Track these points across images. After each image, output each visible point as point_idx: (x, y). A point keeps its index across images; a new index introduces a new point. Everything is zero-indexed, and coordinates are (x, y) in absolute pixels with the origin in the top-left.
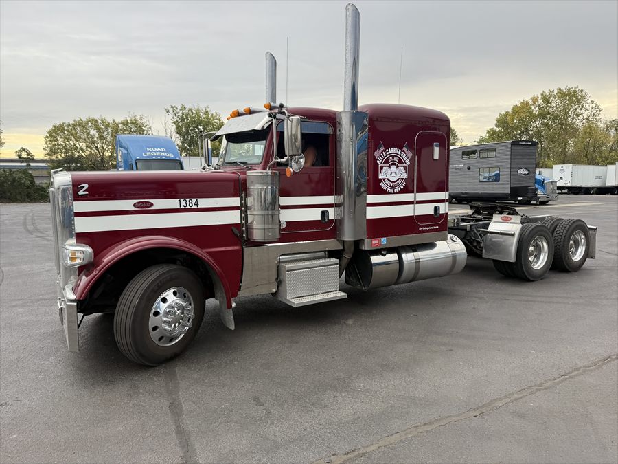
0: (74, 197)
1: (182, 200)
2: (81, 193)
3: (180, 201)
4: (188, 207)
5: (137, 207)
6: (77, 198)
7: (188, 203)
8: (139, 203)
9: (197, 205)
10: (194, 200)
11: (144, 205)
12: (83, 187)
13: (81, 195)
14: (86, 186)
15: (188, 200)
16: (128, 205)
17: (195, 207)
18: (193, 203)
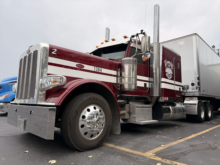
0: (49, 54)
1: (96, 67)
2: (53, 53)
3: (95, 67)
4: (98, 71)
5: (78, 66)
6: (51, 55)
7: (98, 69)
8: (79, 64)
9: (101, 71)
10: (100, 68)
11: (81, 66)
12: (54, 50)
13: (53, 54)
14: (56, 50)
15: (98, 68)
16: (74, 64)
17: (100, 72)
18: (100, 70)
